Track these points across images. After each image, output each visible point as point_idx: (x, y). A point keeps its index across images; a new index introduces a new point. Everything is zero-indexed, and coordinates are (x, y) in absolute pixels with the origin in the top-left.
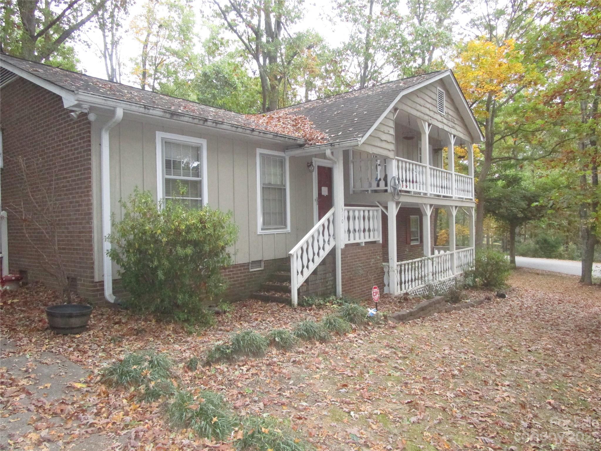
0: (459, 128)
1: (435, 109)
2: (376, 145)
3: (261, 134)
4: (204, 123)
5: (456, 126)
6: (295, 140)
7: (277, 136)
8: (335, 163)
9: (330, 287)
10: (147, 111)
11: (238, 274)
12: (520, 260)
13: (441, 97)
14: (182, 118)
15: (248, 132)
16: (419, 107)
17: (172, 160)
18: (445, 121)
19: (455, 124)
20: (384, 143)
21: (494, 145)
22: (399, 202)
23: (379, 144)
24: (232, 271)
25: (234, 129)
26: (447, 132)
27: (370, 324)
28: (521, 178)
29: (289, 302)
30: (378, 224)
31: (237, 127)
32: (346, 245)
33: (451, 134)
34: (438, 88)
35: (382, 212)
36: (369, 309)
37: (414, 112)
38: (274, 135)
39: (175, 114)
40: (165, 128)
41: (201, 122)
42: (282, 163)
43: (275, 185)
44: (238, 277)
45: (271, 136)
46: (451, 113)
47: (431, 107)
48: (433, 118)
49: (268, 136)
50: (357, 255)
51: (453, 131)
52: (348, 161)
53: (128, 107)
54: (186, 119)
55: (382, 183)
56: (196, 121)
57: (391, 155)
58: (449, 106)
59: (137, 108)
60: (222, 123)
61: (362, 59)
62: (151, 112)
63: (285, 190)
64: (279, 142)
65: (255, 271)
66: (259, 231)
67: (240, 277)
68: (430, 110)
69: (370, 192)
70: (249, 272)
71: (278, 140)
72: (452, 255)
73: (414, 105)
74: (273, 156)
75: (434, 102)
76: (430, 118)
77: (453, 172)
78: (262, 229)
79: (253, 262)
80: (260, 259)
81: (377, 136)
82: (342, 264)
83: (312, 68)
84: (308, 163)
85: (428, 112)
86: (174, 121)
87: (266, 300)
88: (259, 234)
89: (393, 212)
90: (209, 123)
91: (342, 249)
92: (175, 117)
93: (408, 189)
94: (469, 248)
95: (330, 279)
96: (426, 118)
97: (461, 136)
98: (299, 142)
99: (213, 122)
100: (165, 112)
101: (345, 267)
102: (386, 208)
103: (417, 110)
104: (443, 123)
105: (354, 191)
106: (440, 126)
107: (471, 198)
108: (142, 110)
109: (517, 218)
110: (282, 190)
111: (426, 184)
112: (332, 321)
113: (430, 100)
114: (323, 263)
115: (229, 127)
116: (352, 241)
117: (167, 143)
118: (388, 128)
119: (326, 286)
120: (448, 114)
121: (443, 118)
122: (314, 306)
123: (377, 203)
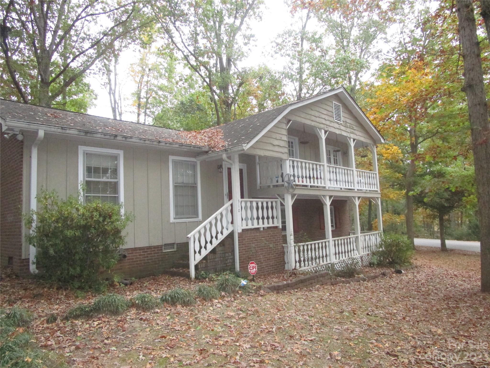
0: (358, 133)
1: (331, 119)
2: (268, 149)
3: (168, 144)
4: (114, 138)
5: (356, 132)
6: (199, 148)
7: (183, 145)
8: (231, 164)
9: (230, 264)
10: (64, 131)
11: (151, 254)
12: (418, 241)
13: (337, 108)
14: (95, 135)
15: (155, 143)
16: (313, 118)
17: (93, 166)
18: (342, 128)
19: (355, 130)
20: (277, 147)
21: (419, 145)
22: (295, 195)
23: (271, 148)
24: (146, 252)
25: (142, 141)
26: (346, 137)
27: (240, 292)
28: (445, 173)
29: (188, 276)
30: (277, 213)
31: (145, 140)
32: (243, 230)
33: (350, 138)
34: (334, 102)
35: (281, 202)
36: (242, 281)
37: (308, 122)
38: (179, 145)
39: (88, 133)
40: (85, 144)
41: (112, 138)
42: (194, 166)
43: (187, 184)
44: (152, 257)
45: (177, 146)
46: (348, 121)
47: (327, 118)
48: (329, 126)
49: (174, 146)
50: (255, 238)
51: (352, 136)
52: (255, 163)
53: (49, 129)
54: (99, 135)
55: (280, 179)
56: (107, 137)
57: (285, 157)
58: (346, 115)
59: (56, 129)
60: (131, 137)
61: (297, 84)
62: (68, 131)
63: (196, 187)
64: (186, 150)
65: (168, 252)
66: (172, 220)
67: (154, 256)
68: (326, 120)
69: (271, 187)
70: (162, 252)
71: (185, 149)
72: (357, 237)
73: (308, 117)
74: (185, 161)
75: (330, 114)
76: (325, 126)
77: (354, 169)
78: (174, 218)
79: (166, 245)
80: (173, 242)
81: (269, 142)
82: (239, 245)
83: (255, 93)
84: (218, 166)
85: (324, 122)
86: (88, 137)
87: (173, 274)
88: (171, 222)
89: (289, 203)
90: (119, 138)
91: (239, 233)
92: (89, 135)
93: (305, 183)
94: (377, 232)
95: (229, 258)
96: (322, 126)
97: (362, 139)
98: (204, 149)
99: (123, 137)
100: (79, 131)
101: (242, 247)
102: (284, 199)
103: (312, 121)
104: (340, 129)
105: (260, 187)
106: (338, 132)
107: (377, 190)
108: (60, 130)
109: (444, 207)
110: (194, 187)
111: (324, 179)
112: (202, 289)
113: (325, 112)
114: (222, 243)
115: (138, 141)
116: (250, 226)
117: (88, 155)
118: (281, 136)
119: (226, 264)
120: (346, 122)
121: (341, 126)
122: (207, 279)
123: (277, 195)
